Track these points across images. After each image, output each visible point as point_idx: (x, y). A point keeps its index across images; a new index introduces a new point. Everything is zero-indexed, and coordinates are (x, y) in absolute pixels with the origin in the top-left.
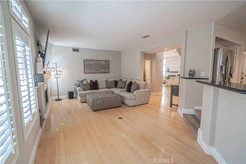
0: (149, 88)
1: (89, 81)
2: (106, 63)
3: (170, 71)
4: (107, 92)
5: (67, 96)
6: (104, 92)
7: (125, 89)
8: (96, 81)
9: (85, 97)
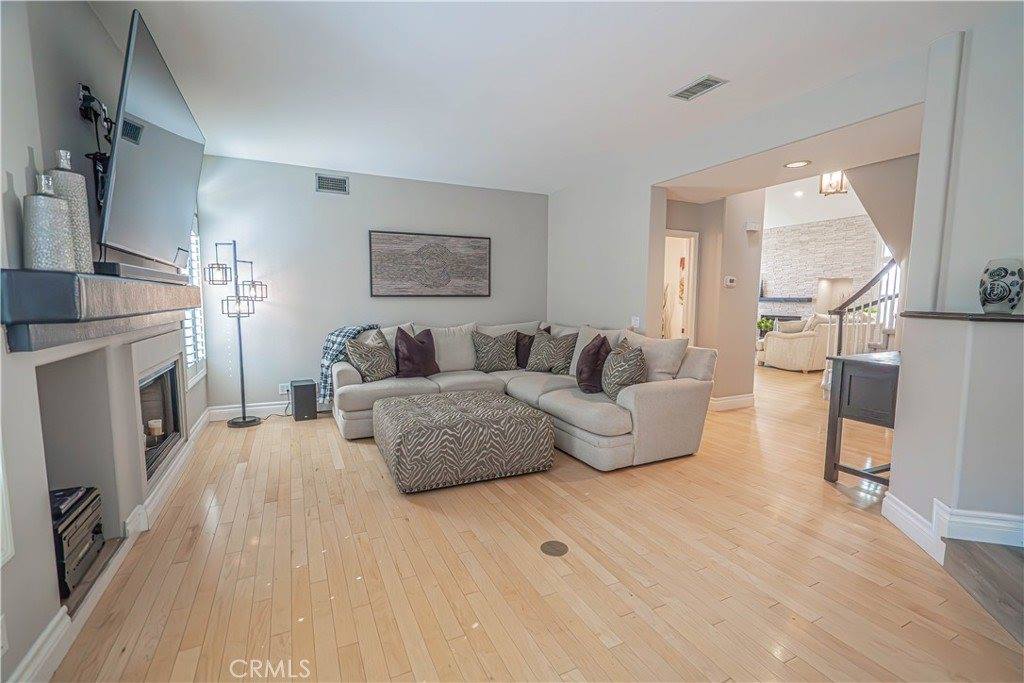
0: (701, 371)
1: (390, 334)
2: (475, 248)
3: (769, 295)
4: (476, 390)
5: (286, 404)
6: (461, 390)
7: (567, 377)
8: (428, 333)
9: (366, 413)
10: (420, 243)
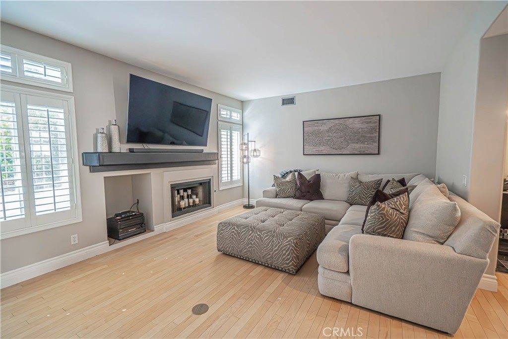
8: (318, 177)
10: (330, 124)
